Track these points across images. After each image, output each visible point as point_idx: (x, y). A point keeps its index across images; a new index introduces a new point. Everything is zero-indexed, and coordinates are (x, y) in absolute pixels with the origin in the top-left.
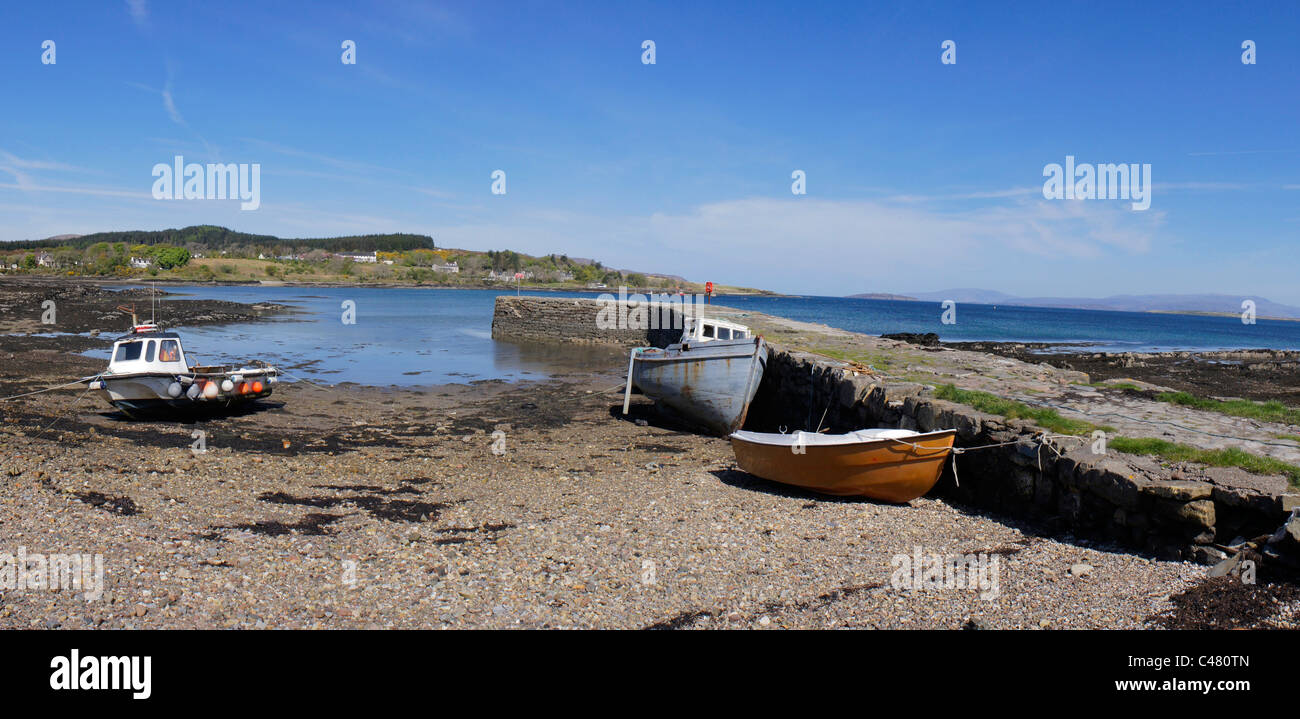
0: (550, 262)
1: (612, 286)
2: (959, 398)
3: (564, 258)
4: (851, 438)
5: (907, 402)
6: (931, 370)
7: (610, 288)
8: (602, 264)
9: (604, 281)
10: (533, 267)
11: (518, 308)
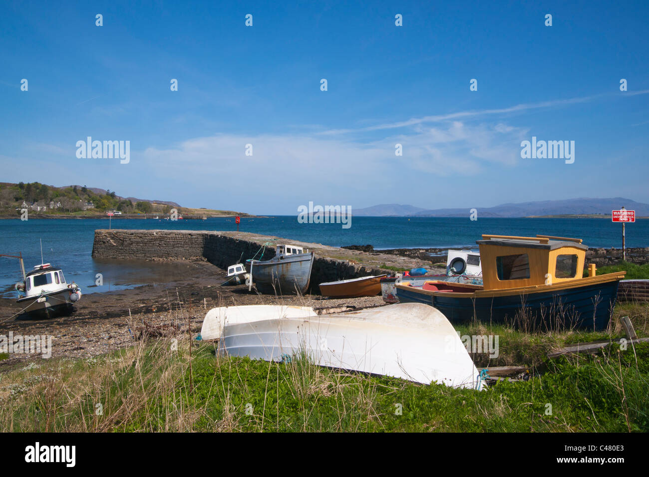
0: (73, 193)
1: (125, 212)
2: (387, 268)
3: (84, 189)
4: (360, 279)
5: (373, 270)
6: (377, 262)
7: (125, 215)
8: (116, 194)
9: (119, 209)
10: (61, 198)
11: (112, 238)
